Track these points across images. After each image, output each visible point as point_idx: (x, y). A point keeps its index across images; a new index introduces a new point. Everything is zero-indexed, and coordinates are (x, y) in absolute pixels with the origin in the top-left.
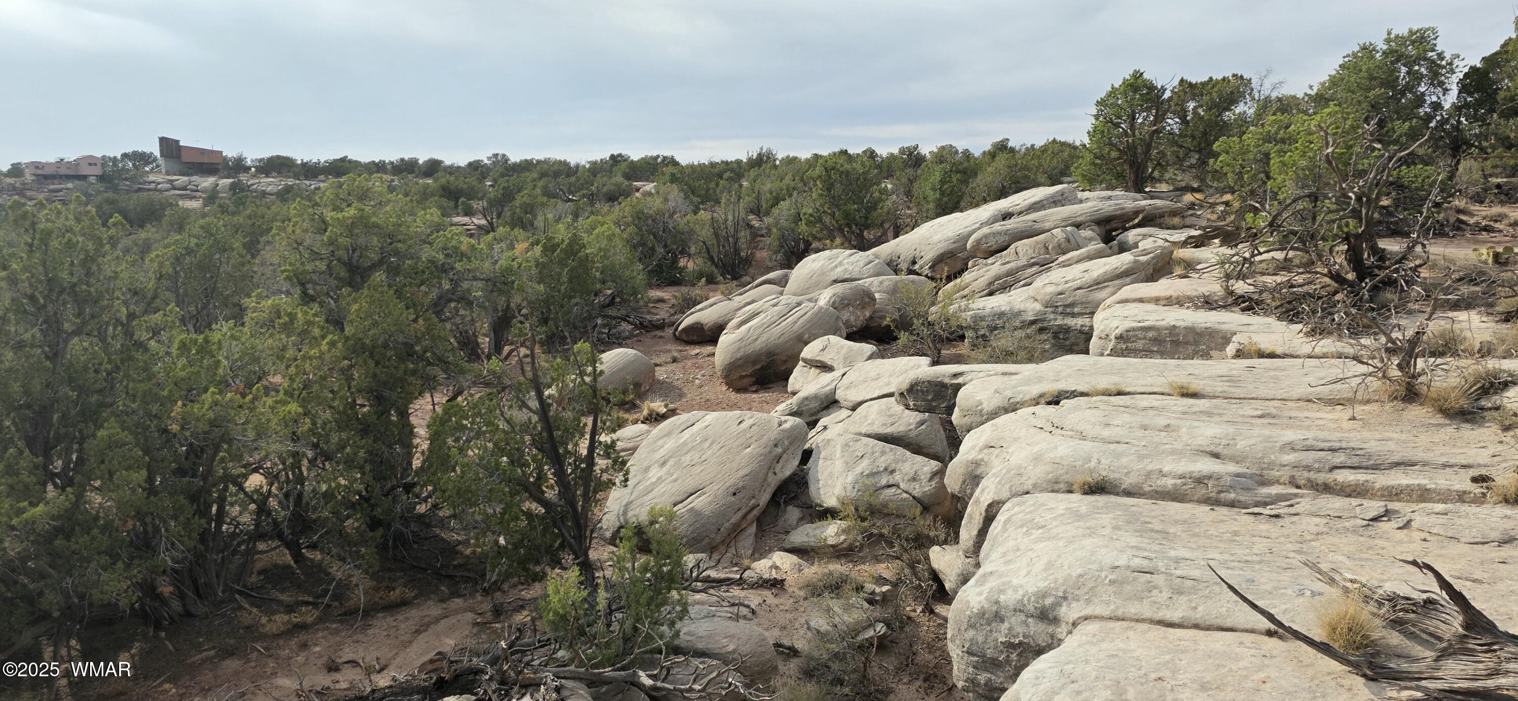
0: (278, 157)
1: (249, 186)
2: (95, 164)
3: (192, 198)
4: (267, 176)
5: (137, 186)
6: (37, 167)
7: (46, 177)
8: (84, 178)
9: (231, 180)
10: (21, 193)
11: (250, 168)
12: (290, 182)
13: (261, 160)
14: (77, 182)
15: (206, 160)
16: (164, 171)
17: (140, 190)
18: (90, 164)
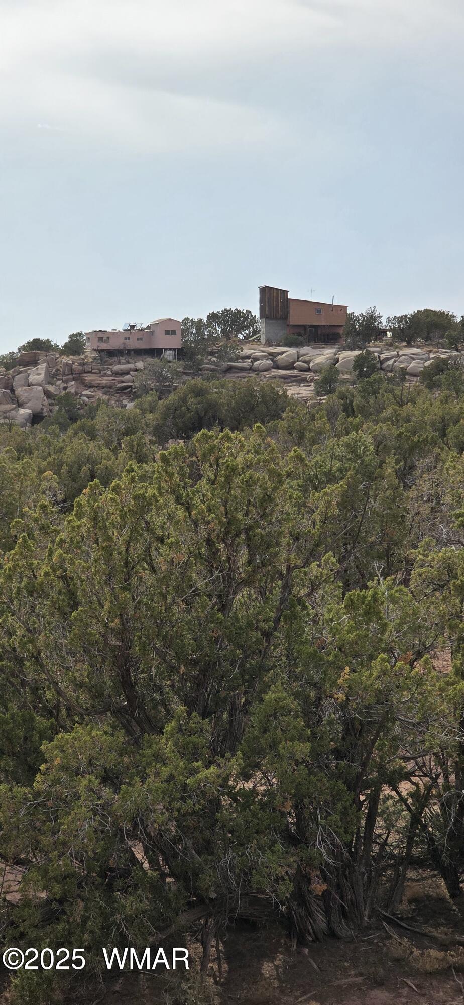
0: (427, 312)
1: (382, 362)
2: (174, 332)
3: (301, 381)
4: (409, 345)
5: (225, 364)
6: (101, 339)
7: (111, 353)
8: (156, 353)
9: (357, 353)
10: (78, 378)
11: (384, 332)
12: (444, 354)
13: (402, 318)
14: (150, 360)
15: (321, 320)
16: (263, 340)
17: (230, 369)
18: (167, 332)
